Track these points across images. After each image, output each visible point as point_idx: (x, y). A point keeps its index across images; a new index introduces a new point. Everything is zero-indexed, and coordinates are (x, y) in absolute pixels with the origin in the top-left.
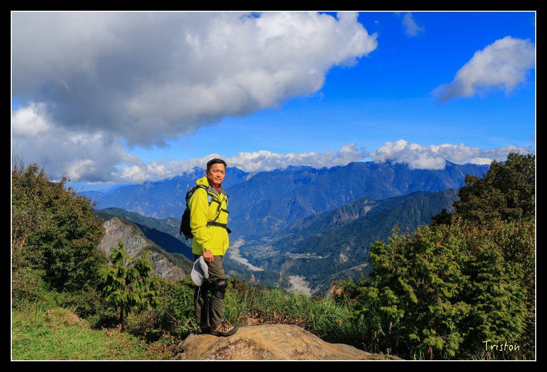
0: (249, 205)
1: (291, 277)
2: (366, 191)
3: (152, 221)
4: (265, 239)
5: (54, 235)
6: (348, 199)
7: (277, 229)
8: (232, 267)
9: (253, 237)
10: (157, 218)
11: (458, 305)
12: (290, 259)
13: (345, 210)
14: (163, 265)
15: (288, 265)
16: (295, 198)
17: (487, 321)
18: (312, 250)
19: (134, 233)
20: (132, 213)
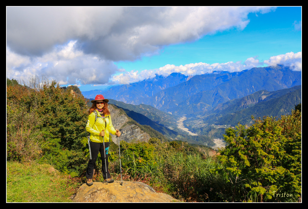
0: (189, 96)
1: (215, 140)
2: (263, 86)
3: (131, 106)
4: (199, 116)
5: (64, 120)
6: (251, 91)
7: (206, 110)
8: (179, 133)
9: (192, 115)
10: (134, 105)
11: (277, 168)
12: (214, 129)
13: (249, 98)
14: (138, 132)
15: (213, 132)
16: (217, 91)
17: (296, 179)
18: (228, 123)
19: (121, 113)
20: (120, 102)
